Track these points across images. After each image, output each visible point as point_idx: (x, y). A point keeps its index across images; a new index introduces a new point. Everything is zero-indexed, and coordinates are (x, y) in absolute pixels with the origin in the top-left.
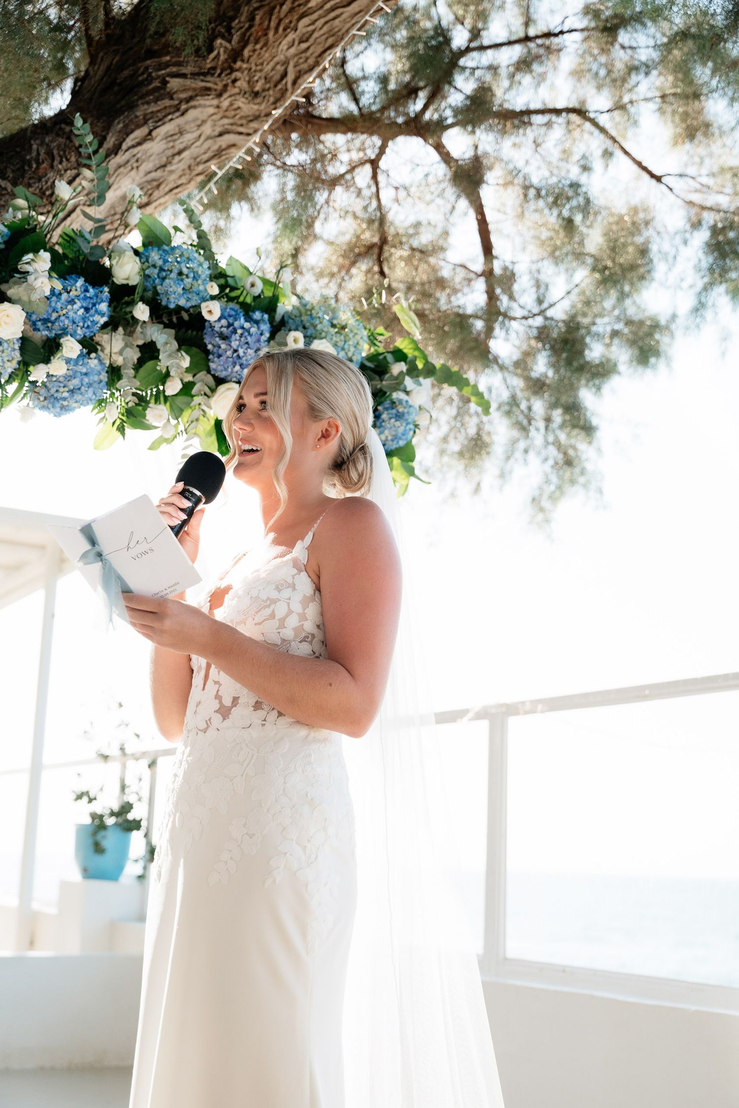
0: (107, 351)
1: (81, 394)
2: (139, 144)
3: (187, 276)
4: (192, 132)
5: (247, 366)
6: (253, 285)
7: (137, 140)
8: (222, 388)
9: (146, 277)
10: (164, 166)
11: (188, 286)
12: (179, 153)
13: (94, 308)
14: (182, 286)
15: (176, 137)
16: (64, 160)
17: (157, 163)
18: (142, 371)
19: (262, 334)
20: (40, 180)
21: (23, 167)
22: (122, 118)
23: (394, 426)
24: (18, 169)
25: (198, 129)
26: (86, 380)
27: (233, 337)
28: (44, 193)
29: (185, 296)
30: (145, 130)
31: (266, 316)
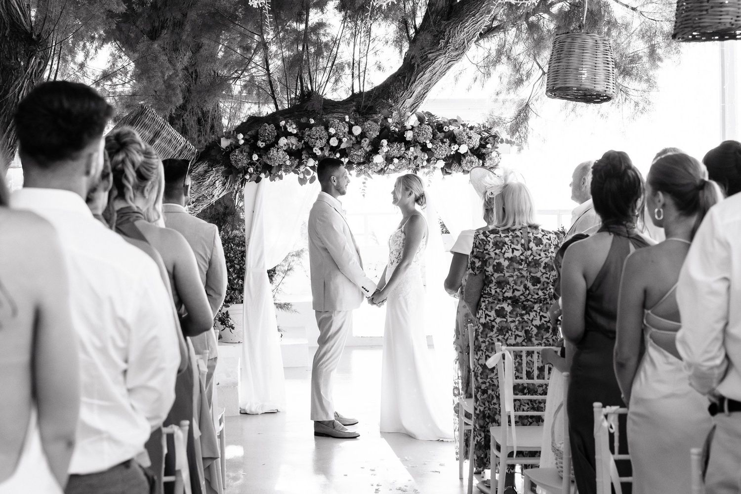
2: (422, 77)
4: (438, 67)
5: (443, 155)
6: (446, 129)
8: (438, 161)
9: (414, 136)
10: (430, 80)
12: (435, 74)
13: (401, 150)
15: (433, 70)
16: (400, 89)
17: (428, 79)
21: (389, 94)
22: (415, 71)
27: (438, 149)
30: (422, 73)
31: (447, 140)
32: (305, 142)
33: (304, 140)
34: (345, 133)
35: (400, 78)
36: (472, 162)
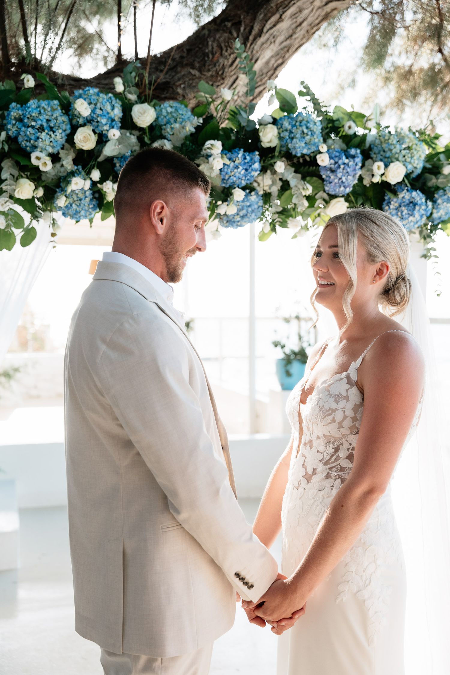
0: (261, 185)
1: (248, 218)
2: (274, 26)
3: (307, 134)
4: (307, 9)
5: (348, 186)
6: (350, 128)
7: (273, 24)
8: (334, 201)
9: (281, 138)
10: (291, 36)
11: (308, 141)
12: (300, 25)
13: (251, 168)
14: (304, 142)
15: (297, 15)
16: (229, 49)
17: (287, 35)
18: (283, 197)
19: (356, 165)
20: (215, 65)
21: (204, 58)
22: (262, 10)
23: (446, 207)
24: (202, 61)
25: (312, 5)
26: (250, 209)
27: (339, 171)
28: (218, 74)
29: (307, 147)
30: (277, 16)
31: (358, 151)
32: (8, 137)
33: (7, 130)
34: (113, 120)
35: (229, 24)
36: (413, 204)
